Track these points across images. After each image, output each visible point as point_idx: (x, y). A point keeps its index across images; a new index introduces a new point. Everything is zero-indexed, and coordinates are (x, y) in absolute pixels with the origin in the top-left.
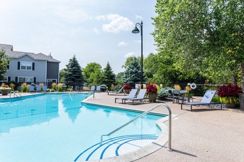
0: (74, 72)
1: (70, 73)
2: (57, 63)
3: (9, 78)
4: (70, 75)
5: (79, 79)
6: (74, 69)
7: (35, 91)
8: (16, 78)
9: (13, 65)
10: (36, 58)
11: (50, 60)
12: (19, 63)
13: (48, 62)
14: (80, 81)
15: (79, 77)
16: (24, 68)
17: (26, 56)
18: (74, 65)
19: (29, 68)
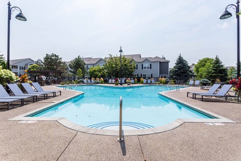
0: (180, 68)
1: (176, 69)
2: (167, 62)
3: (138, 75)
4: (176, 71)
5: (184, 75)
6: (180, 66)
7: (147, 83)
8: (141, 75)
9: (140, 66)
10: (152, 61)
11: (162, 61)
12: (142, 65)
13: (160, 62)
14: (185, 76)
15: (184, 73)
16: (145, 68)
17: (146, 60)
18: (180, 63)
19: (148, 68)
